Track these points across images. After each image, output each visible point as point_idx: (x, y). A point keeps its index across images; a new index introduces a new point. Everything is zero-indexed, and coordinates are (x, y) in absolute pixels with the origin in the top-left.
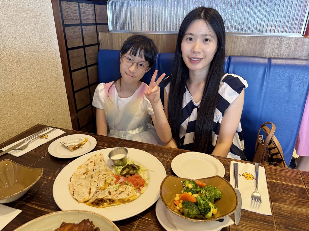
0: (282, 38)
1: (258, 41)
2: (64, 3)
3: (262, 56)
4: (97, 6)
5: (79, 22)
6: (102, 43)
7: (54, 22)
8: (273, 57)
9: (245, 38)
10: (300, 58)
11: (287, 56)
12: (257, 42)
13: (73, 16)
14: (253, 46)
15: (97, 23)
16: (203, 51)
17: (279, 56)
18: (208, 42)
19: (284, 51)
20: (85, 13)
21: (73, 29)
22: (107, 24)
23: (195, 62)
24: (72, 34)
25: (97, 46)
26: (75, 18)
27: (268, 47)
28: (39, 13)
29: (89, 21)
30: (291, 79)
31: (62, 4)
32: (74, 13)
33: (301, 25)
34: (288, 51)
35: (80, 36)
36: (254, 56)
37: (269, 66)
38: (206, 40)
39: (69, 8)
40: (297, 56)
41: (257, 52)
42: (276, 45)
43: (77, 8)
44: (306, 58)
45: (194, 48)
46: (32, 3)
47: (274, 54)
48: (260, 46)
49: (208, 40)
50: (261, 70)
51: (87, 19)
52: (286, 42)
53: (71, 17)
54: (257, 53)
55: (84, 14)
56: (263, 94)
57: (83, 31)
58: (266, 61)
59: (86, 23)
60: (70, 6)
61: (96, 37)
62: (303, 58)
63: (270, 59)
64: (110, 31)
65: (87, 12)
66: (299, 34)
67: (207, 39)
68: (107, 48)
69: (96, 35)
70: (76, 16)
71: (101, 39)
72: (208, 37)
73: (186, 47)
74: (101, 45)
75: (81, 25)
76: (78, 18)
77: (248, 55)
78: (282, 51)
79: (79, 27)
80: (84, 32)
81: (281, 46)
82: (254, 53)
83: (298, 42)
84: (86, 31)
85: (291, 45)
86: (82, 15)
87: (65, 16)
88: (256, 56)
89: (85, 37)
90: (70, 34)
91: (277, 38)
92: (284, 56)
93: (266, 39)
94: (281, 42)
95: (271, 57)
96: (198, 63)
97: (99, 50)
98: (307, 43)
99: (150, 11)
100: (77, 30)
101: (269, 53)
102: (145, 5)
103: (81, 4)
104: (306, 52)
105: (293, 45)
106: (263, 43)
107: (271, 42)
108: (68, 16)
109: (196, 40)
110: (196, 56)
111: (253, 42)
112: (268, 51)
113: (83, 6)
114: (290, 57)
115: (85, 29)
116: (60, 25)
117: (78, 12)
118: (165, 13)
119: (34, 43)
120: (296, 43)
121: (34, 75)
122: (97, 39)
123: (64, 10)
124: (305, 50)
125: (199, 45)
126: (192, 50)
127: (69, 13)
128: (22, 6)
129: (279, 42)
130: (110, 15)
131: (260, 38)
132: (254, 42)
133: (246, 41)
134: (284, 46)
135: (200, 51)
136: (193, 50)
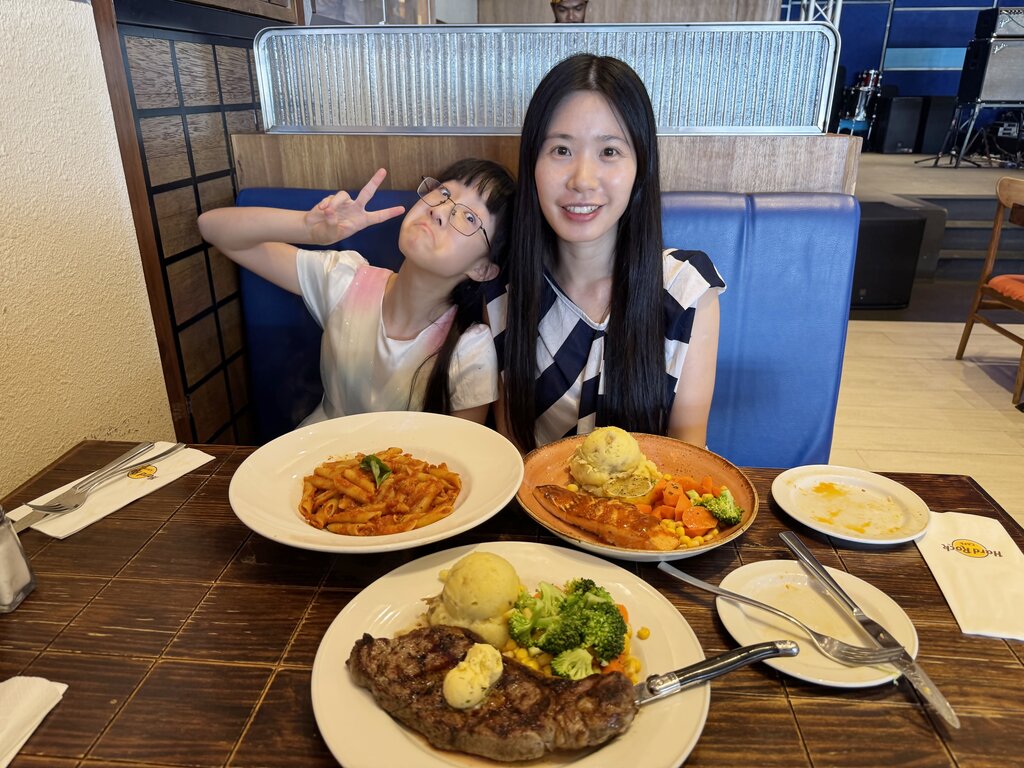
0: (774, 139)
1: (716, 149)
2: (132, 42)
3: (729, 190)
4: (223, 52)
5: (173, 102)
6: (243, 167)
7: (109, 104)
8: (757, 190)
9: (681, 142)
10: (822, 191)
11: (790, 188)
12: (712, 152)
13: (159, 82)
14: (704, 164)
15: (225, 103)
16: (604, 184)
17: (770, 189)
18: (615, 158)
19: (783, 174)
20: (190, 73)
21: (163, 126)
22: (256, 106)
23: (579, 218)
24: (159, 140)
25: (228, 179)
26: (165, 90)
27: (742, 164)
28: (67, 75)
29: (202, 99)
30: (808, 247)
31: (127, 45)
32: (160, 74)
33: (816, 104)
34: (792, 174)
35: (182, 146)
36: (708, 189)
37: (751, 214)
38: (608, 152)
39: (147, 57)
40: (815, 186)
41: (714, 180)
42: (761, 159)
43: (168, 58)
44: (837, 191)
45: (575, 176)
46: (46, 43)
47: (758, 182)
48: (720, 162)
49: (615, 152)
50: (731, 230)
51: (197, 93)
52: (786, 149)
53: (154, 86)
54: (716, 182)
55: (188, 78)
56: (741, 295)
57: (191, 131)
58: (741, 203)
59: (195, 104)
60: (148, 51)
61: (225, 149)
62: (831, 191)
63: (750, 197)
64: (268, 130)
65: (196, 69)
66: (814, 127)
67: (611, 150)
68: (261, 184)
69: (224, 143)
70: (167, 84)
71: (240, 156)
72: (613, 144)
73: (552, 175)
74: (242, 176)
75: (181, 110)
76: (172, 90)
77: (691, 189)
78: (779, 174)
79: (177, 119)
80: (193, 135)
81: (774, 161)
82: (706, 182)
83: (815, 149)
84: (196, 130)
85: (798, 157)
86: (184, 79)
87: (140, 83)
88: (713, 190)
89: (196, 151)
90: (154, 143)
91: (762, 140)
92: (784, 189)
93: (734, 142)
94: (774, 149)
95: (751, 191)
96: (590, 220)
97: (234, 190)
98: (836, 150)
99: (398, 66)
100: (173, 129)
101: (747, 180)
102: (382, 49)
103: (179, 46)
104: (836, 173)
105: (803, 157)
106: (729, 154)
107: (749, 152)
108: (145, 83)
109: (579, 154)
110: (584, 198)
111: (701, 153)
112: (742, 176)
113: (183, 51)
114: (798, 188)
115: (193, 123)
116: (127, 112)
117: (171, 70)
118: (445, 72)
119: (59, 172)
120: (811, 153)
121: (64, 277)
122: (227, 157)
123: (134, 65)
124: (833, 169)
125: (590, 169)
126: (571, 184)
127: (149, 75)
128: (18, 53)
129: (767, 149)
130: (264, 72)
131: (719, 140)
132: (705, 152)
133: (684, 149)
134: (781, 161)
135: (595, 184)
136: (575, 183)
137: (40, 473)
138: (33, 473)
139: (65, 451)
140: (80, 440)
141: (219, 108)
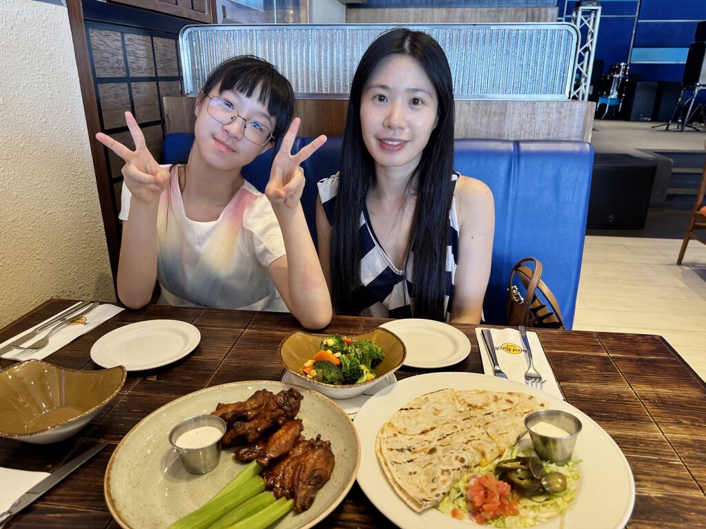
0: (534, 103)
1: (493, 110)
2: (94, 32)
3: (502, 138)
4: (157, 40)
5: (123, 74)
6: (170, 119)
7: (77, 73)
8: (522, 138)
9: (469, 104)
10: (568, 139)
11: (546, 137)
12: (490, 112)
13: (112, 60)
14: (485, 120)
15: (159, 75)
16: (410, 125)
17: (531, 138)
18: (420, 106)
19: (540, 128)
20: (135, 55)
21: (114, 89)
22: (180, 78)
23: (391, 148)
24: (111, 98)
25: (159, 127)
26: (116, 65)
27: (512, 120)
28: (48, 53)
29: (143, 72)
30: (557, 178)
31: (91, 34)
32: (113, 55)
33: (563, 79)
34: (546, 127)
35: (128, 103)
36: (488, 137)
37: (517, 155)
38: (415, 101)
39: (105, 43)
40: (563, 136)
41: (492, 131)
42: (525, 117)
43: (119, 44)
44: (578, 139)
45: (389, 117)
46: (34, 32)
47: (523, 133)
48: (496, 119)
49: (420, 102)
50: (503, 166)
51: (139, 68)
52: (542, 110)
53: (109, 62)
54: (493, 132)
55: (133, 58)
56: (510, 210)
57: (134, 93)
58: (511, 146)
59: (137, 75)
60: (105, 39)
61: (158, 106)
62: (574, 139)
63: (517, 143)
64: (188, 94)
65: (138, 52)
66: (562, 95)
67: (418, 100)
68: (181, 130)
69: (157, 102)
70: (118, 61)
71: (168, 112)
72: (418, 95)
74: (169, 125)
75: (128, 80)
76: (121, 66)
77: (476, 137)
78: (537, 128)
79: (125, 85)
80: (135, 96)
81: (534, 118)
82: (486, 133)
83: (562, 110)
84: (138, 92)
85: (551, 116)
86: (130, 59)
87: (98, 60)
88: (491, 138)
89: (137, 107)
90: (109, 100)
91: (526, 103)
92: (541, 137)
93: (506, 105)
94: (534, 110)
95: (517, 139)
96: (398, 150)
97: (164, 135)
98: (577, 111)
99: (276, 52)
100: (122, 91)
101: (515, 131)
102: (265, 40)
103: (127, 36)
104: (577, 127)
105: (554, 116)
106: (502, 113)
107: (517, 112)
108: (102, 60)
109: (393, 100)
110: (395, 135)
111: (483, 112)
112: (513, 128)
113: (130, 40)
114: (551, 137)
115: (135, 88)
116: (89, 79)
117: (121, 52)
118: (307, 56)
119: (40, 116)
120: (560, 113)
121: (41, 187)
122: (159, 111)
123: (95, 48)
124: (575, 124)
125: (400, 112)
126: (386, 122)
127: (105, 55)
128: (15, 37)
129: (529, 110)
130: (186, 55)
131: (495, 104)
132: (485, 112)
133: (471, 109)
134: (539, 118)
135: (404, 124)
136: (389, 123)
137: (19, 319)
138: (14, 319)
139: (37, 305)
140: (48, 298)
141: (156, 79)
